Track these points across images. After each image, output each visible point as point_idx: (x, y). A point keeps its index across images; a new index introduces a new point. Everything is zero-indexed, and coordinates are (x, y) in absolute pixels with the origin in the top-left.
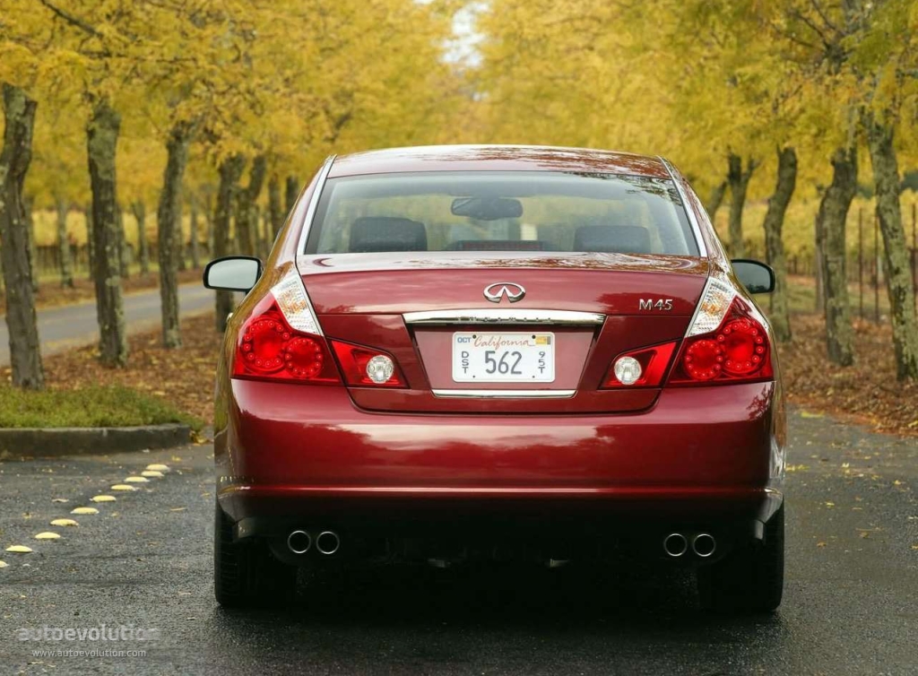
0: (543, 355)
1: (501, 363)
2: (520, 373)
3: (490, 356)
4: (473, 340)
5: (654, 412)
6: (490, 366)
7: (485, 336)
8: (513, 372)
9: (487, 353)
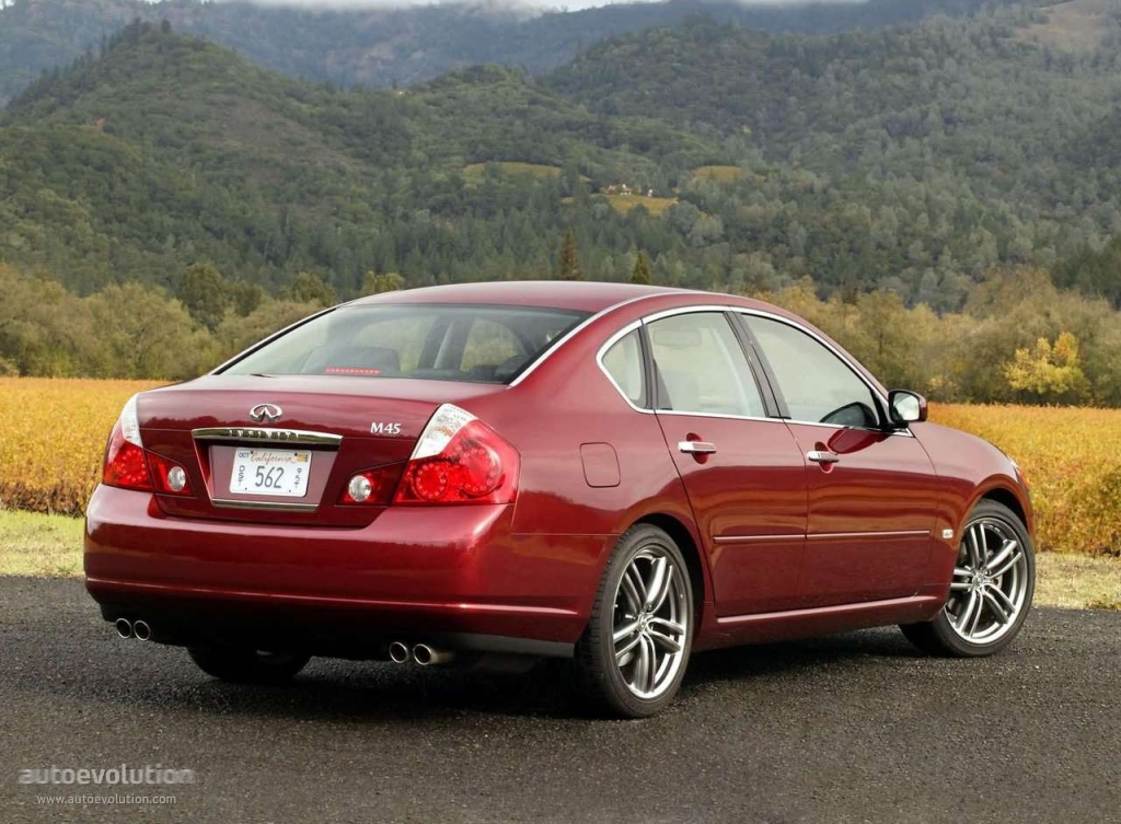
0: (300, 470)
1: (268, 477)
2: (279, 487)
3: (261, 471)
4: (251, 455)
5: (367, 529)
6: (259, 480)
7: (260, 453)
8: (275, 486)
9: (259, 467)
